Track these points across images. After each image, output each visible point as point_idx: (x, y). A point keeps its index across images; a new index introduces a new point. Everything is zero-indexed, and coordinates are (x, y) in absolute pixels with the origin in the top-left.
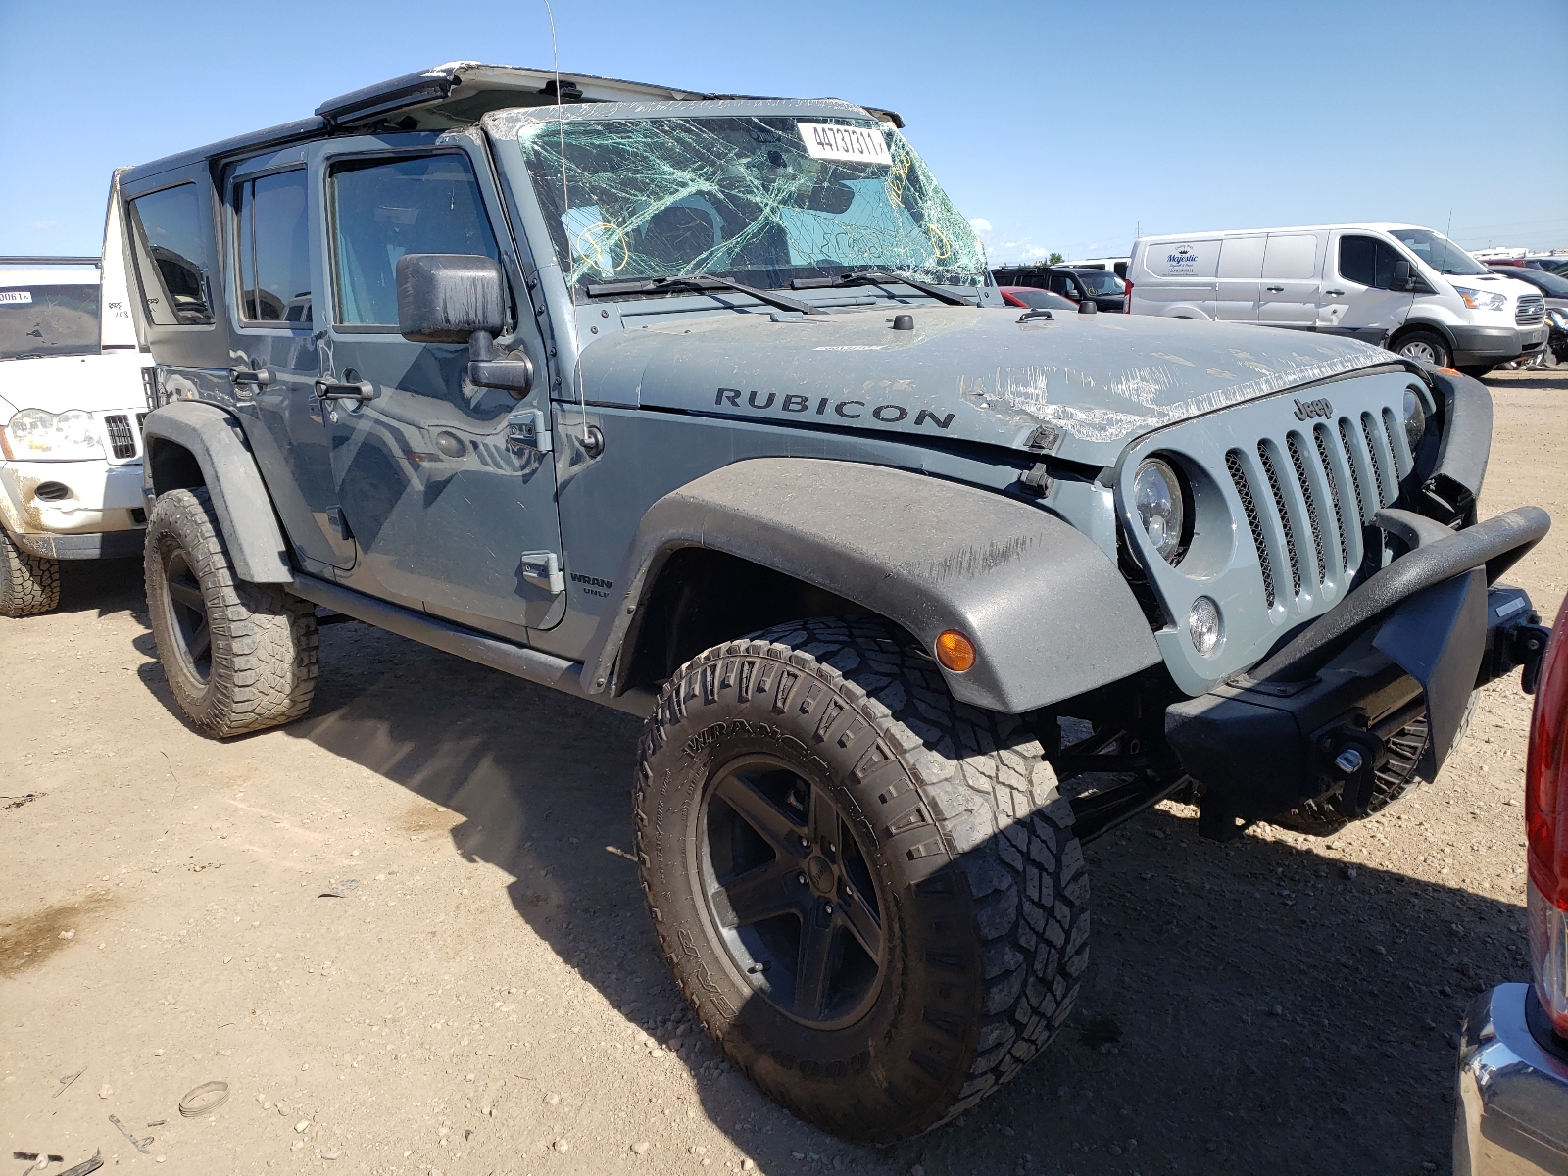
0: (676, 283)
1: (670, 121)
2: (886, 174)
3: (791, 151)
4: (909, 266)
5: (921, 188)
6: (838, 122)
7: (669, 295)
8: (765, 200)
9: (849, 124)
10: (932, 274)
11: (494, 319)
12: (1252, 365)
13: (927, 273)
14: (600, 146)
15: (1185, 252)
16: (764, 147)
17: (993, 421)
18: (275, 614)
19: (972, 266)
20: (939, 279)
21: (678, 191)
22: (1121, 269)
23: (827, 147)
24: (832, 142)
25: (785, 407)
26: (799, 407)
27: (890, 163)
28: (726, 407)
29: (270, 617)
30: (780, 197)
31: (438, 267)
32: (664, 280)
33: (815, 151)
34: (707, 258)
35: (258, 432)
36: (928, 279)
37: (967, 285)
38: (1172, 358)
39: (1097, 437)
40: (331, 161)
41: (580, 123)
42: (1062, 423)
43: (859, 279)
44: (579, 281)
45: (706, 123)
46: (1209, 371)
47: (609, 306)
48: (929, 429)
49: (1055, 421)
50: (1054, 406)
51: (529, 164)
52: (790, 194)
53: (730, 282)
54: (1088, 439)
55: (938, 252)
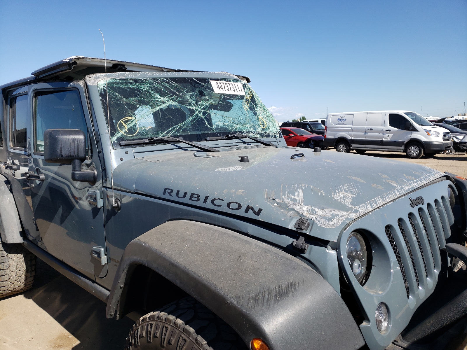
0: (157, 140)
1: (160, 79)
2: (243, 99)
3: (207, 90)
4: (251, 131)
5: (256, 104)
6: (225, 80)
7: (155, 144)
8: (196, 109)
9: (230, 81)
10: (260, 134)
11: (82, 154)
12: (389, 182)
13: (258, 134)
14: (131, 88)
15: (342, 118)
16: (197, 89)
17: (280, 213)
18: (18, 253)
19: (274, 131)
20: (262, 136)
21: (161, 105)
22: (323, 122)
23: (221, 89)
24: (223, 87)
25: (191, 199)
26: (196, 199)
27: (245, 95)
28: (167, 196)
29: (16, 255)
30: (202, 107)
31: (59, 135)
32: (153, 139)
33: (217, 91)
34: (172, 130)
35: (16, 186)
36: (258, 136)
37: (273, 137)
38: (355, 178)
39: (328, 225)
40: (35, 92)
41: (123, 79)
42: (311, 216)
43: (232, 137)
44: (117, 140)
45: (174, 80)
46: (373, 185)
47: (129, 149)
48: (251, 215)
49: (308, 215)
50: (307, 207)
51: (101, 94)
52: (206, 106)
53: (180, 139)
54: (324, 226)
55: (262, 126)
